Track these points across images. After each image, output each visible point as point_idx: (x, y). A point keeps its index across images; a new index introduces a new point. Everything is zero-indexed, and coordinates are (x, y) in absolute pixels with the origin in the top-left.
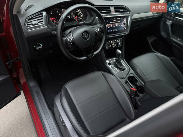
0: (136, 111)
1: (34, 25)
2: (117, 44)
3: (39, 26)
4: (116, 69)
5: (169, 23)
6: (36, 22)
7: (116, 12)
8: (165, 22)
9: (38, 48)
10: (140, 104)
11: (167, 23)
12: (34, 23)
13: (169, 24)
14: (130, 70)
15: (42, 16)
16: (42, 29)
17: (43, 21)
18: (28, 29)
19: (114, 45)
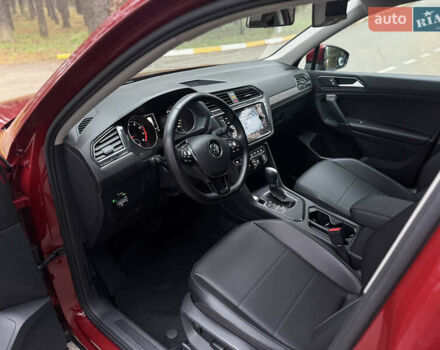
0: (360, 273)
1: (107, 155)
2: (260, 158)
3: (117, 155)
4: (278, 207)
5: (331, 98)
6: (110, 148)
7: (240, 100)
8: (324, 100)
9: (121, 203)
10: (361, 258)
11: (328, 99)
12: (106, 150)
13: (332, 100)
14: (304, 201)
15: (117, 134)
16: (126, 159)
17: (121, 144)
18: (99, 165)
19: (256, 163)
